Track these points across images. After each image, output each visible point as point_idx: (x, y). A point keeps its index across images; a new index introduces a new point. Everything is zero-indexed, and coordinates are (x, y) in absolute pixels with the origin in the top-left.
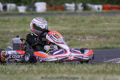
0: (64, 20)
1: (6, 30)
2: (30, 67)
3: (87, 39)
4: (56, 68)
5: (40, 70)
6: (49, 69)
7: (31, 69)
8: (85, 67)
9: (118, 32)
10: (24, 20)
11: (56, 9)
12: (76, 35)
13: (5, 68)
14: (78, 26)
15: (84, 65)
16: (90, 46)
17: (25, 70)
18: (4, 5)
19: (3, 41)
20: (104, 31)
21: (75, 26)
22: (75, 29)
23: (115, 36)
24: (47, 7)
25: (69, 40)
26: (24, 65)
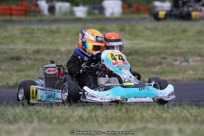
0: (151, 30)
1: (54, 47)
2: (92, 111)
3: (191, 63)
4: (136, 112)
5: (108, 116)
6: (125, 115)
7: (93, 114)
8: (185, 111)
11: (138, 11)
12: (171, 55)
13: (51, 113)
14: (175, 41)
15: (183, 108)
16: (195, 75)
17: (83, 117)
18: (50, 4)
21: (171, 41)
22: (170, 45)
24: (123, 8)
25: (160, 64)
26: (83, 108)
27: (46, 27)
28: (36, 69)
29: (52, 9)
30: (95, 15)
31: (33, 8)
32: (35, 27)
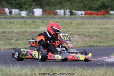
1: (11, 30)
3: (75, 38)
9: (99, 33)
10: (25, 22)
11: (49, 14)
14: (67, 28)
18: (10, 10)
19: (8, 39)
20: (89, 32)
21: (65, 28)
23: (97, 36)
24: (42, 12)
27: (8, 20)
28: (3, 41)
29: (11, 12)
30: (30, 15)
31: (2, 12)
32: (3, 20)
